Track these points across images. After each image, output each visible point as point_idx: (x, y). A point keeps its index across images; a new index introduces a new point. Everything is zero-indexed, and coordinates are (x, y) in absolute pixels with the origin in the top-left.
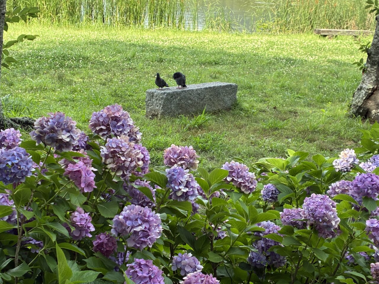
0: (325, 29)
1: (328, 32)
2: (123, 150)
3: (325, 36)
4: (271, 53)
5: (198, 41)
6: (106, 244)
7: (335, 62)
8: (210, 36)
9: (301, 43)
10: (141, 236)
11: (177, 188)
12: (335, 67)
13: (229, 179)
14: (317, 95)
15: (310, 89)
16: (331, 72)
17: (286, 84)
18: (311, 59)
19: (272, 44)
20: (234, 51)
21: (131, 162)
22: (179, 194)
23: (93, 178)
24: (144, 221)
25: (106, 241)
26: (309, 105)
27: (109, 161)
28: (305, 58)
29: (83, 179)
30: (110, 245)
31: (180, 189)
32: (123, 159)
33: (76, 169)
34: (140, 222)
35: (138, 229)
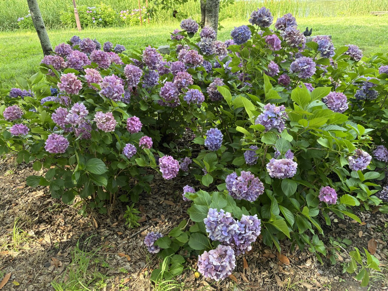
0: (376, 12)
1: (379, 13)
2: (295, 32)
3: (377, 15)
4: (347, 24)
5: (306, 21)
6: (285, 79)
7: (384, 26)
8: (312, 19)
9: (363, 19)
10: (306, 71)
11: (324, 50)
12: (384, 29)
13: (347, 53)
14: (375, 41)
15: (371, 38)
16: (382, 30)
17: (357, 36)
18: (370, 26)
19: (347, 20)
20: (327, 24)
21: (299, 38)
22: (325, 53)
23: (280, 43)
24: (308, 64)
25: (285, 78)
26: (371, 45)
27: (287, 38)
28: (367, 25)
29: (275, 43)
30: (287, 80)
31: (326, 50)
32: (295, 37)
33: (272, 37)
34: (306, 64)
35: (305, 68)
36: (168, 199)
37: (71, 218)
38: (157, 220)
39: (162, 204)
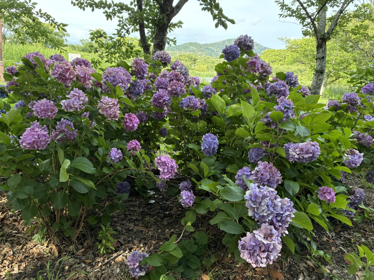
36: (138, 225)
37: (20, 247)
38: (130, 245)
39: (132, 230)
